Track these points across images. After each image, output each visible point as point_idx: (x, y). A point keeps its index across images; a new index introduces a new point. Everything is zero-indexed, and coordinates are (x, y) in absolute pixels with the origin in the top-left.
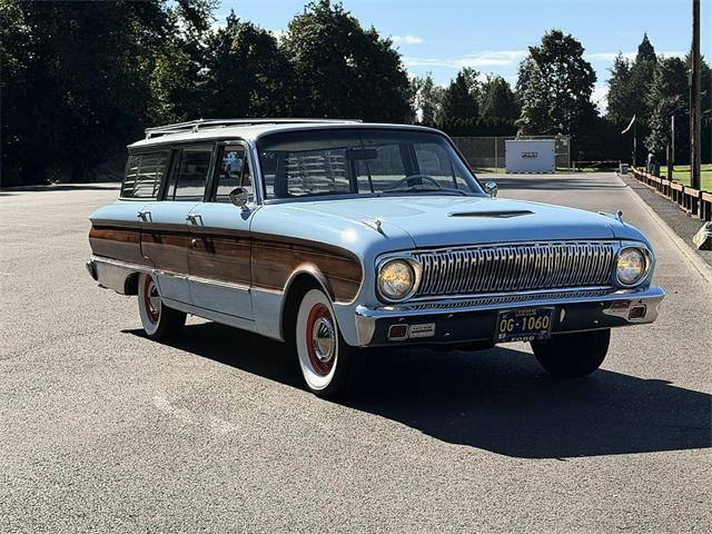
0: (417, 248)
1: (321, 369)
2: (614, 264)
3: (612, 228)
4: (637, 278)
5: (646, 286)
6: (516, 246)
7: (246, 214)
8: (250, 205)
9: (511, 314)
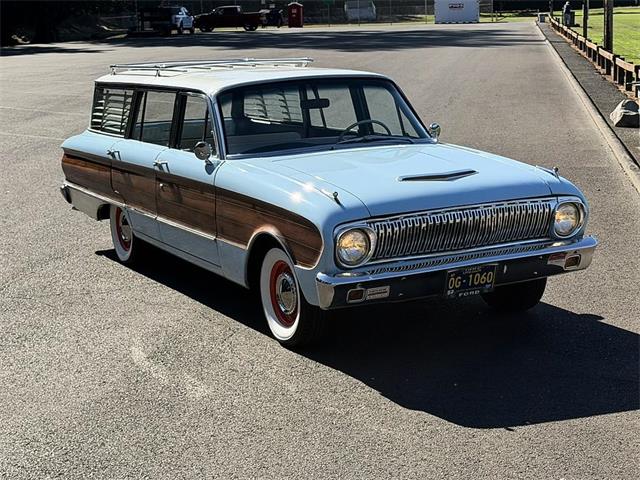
0: (372, 218)
1: (286, 321)
2: (551, 217)
3: (550, 185)
4: (572, 230)
5: (580, 236)
6: (462, 210)
7: (210, 168)
8: (213, 159)
9: (459, 272)
